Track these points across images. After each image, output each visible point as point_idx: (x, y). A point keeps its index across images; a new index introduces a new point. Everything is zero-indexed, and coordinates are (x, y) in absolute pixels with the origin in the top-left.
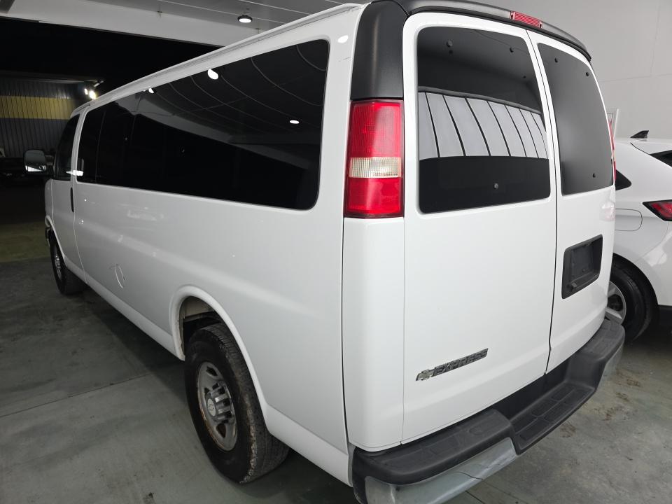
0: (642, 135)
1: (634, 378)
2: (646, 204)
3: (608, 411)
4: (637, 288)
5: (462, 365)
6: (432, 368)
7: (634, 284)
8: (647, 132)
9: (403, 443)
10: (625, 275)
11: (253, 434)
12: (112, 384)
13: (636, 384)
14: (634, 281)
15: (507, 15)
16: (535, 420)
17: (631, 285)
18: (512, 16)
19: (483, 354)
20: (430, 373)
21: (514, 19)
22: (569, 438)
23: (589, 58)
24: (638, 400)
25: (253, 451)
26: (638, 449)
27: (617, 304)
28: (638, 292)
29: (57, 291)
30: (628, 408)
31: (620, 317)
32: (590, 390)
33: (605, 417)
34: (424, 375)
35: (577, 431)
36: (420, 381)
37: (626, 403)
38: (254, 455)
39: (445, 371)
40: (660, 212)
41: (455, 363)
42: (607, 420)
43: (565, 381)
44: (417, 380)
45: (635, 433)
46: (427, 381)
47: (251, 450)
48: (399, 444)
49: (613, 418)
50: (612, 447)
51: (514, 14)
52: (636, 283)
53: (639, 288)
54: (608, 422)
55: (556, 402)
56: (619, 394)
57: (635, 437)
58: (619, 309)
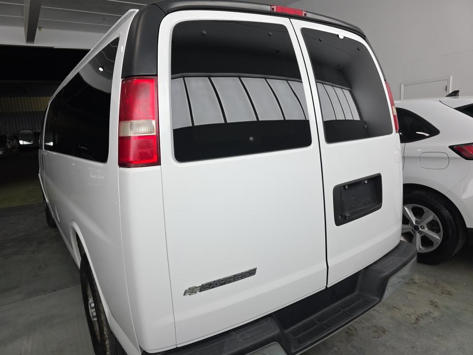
0: (455, 94)
1: (449, 288)
2: (451, 147)
3: (418, 316)
4: (449, 214)
5: (230, 282)
6: (199, 284)
7: (447, 211)
8: (458, 91)
9: (179, 346)
10: (439, 204)
11: (105, 333)
12: (55, 291)
13: (449, 293)
14: (447, 209)
15: (268, 8)
16: (316, 326)
17: (446, 212)
18: (273, 9)
19: (252, 272)
20: (197, 289)
21: (275, 11)
22: (379, 339)
23: (364, 37)
24: (447, 308)
25: (107, 346)
26: (435, 349)
27: (436, 228)
28: (451, 217)
29: (47, 224)
30: (436, 314)
31: (439, 238)
32: (375, 300)
33: (414, 321)
34: (191, 291)
35: (387, 333)
36: (187, 296)
37: (436, 309)
38: (108, 349)
39: (213, 287)
40: (463, 153)
41: (222, 281)
42: (415, 323)
43: (356, 293)
44: (184, 295)
45: (436, 335)
46: (194, 296)
47: (105, 345)
48: (175, 347)
49: (420, 322)
50: (413, 347)
51: (275, 7)
52: (448, 210)
53: (452, 215)
54: (415, 325)
55: (341, 311)
56: (432, 301)
57: (436, 339)
58: (437, 231)
